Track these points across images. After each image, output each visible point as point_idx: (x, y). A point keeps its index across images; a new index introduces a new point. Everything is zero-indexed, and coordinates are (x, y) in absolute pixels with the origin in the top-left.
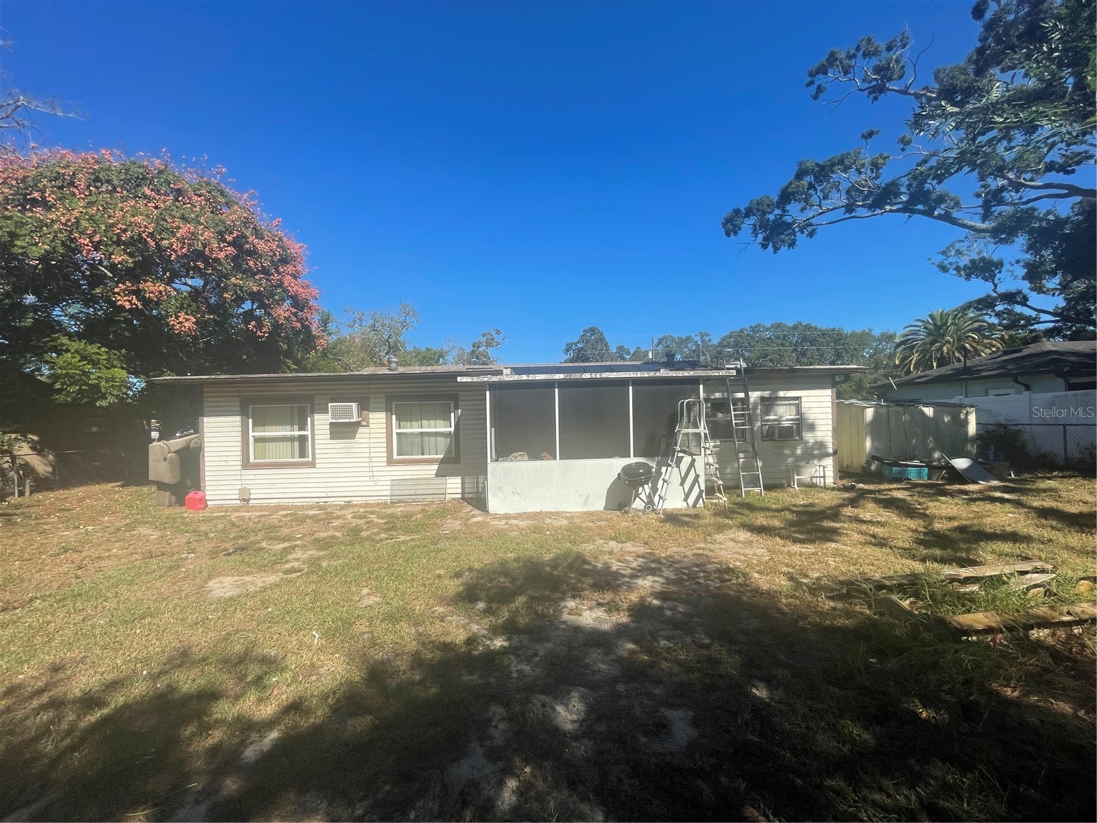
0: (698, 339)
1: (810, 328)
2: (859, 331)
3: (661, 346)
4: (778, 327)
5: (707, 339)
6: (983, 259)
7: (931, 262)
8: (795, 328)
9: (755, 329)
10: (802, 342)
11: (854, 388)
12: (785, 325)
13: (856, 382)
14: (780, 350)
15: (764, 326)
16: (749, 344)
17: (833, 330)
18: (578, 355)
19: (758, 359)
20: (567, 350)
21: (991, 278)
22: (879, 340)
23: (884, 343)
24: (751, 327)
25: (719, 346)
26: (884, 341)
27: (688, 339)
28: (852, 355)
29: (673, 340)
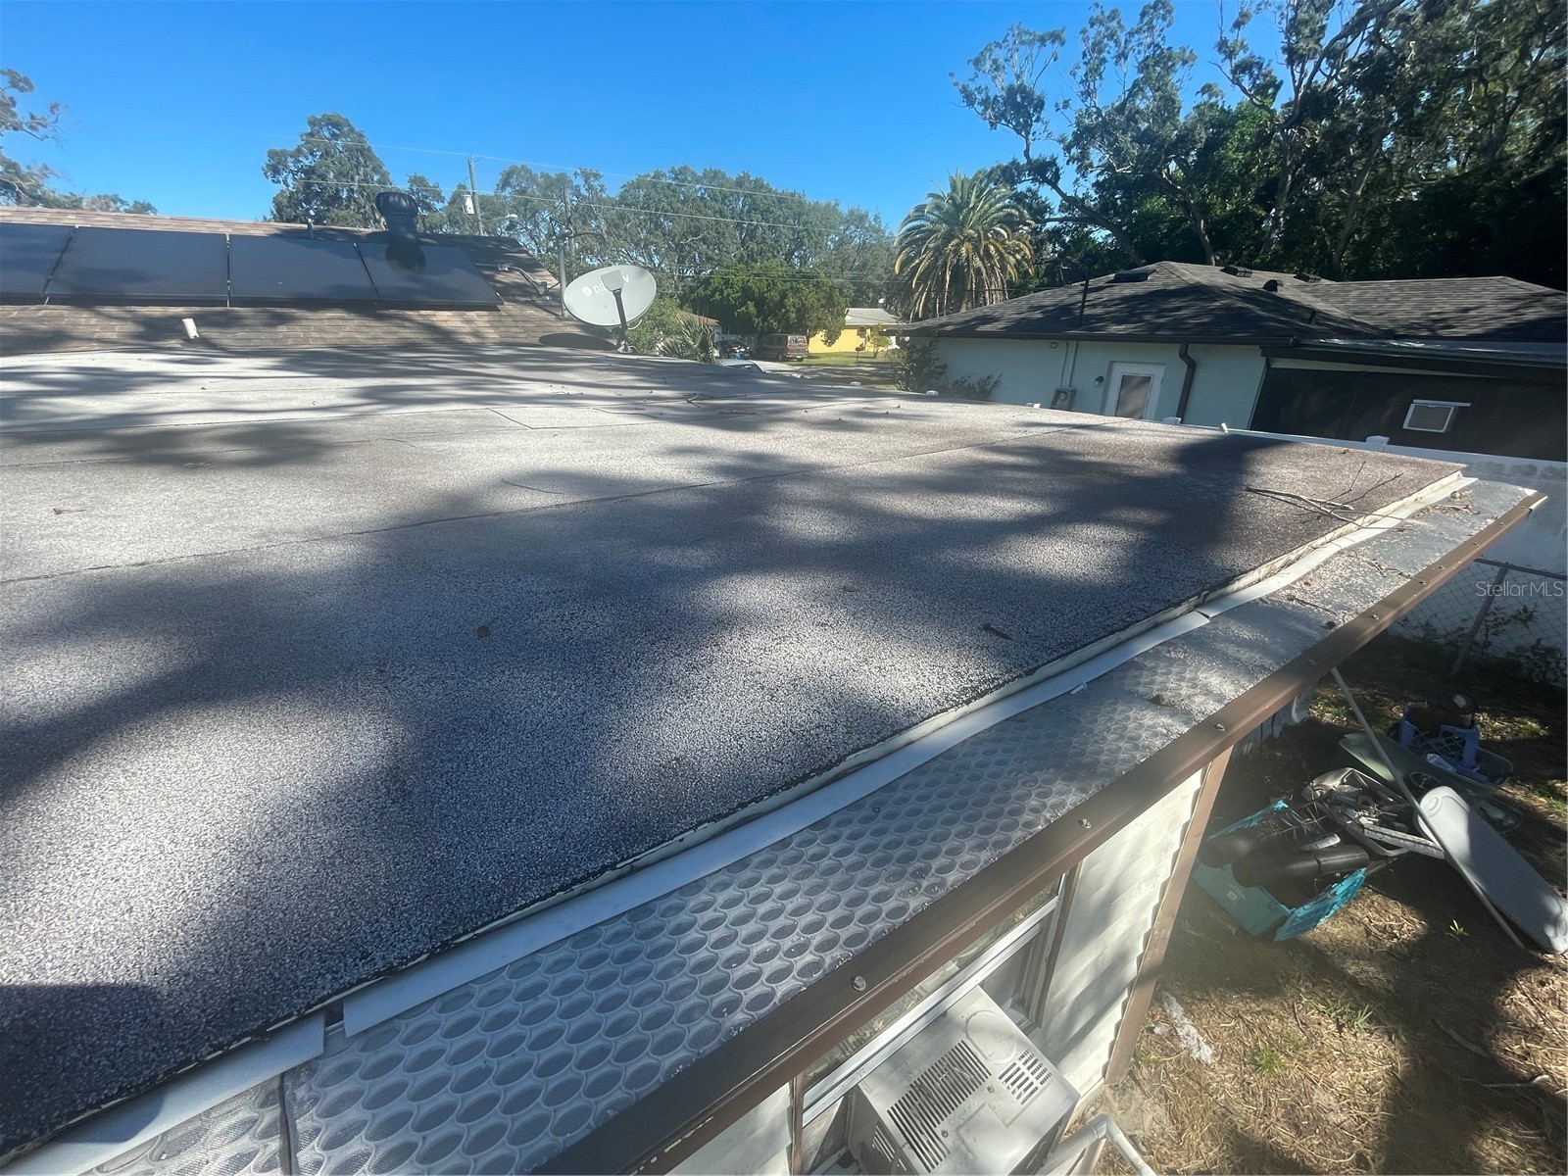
0: (579, 181)
1: (762, 187)
2: (823, 202)
3: (509, 189)
4: (714, 177)
5: (595, 184)
6: (1022, 89)
7: (955, 80)
8: (740, 183)
9: (680, 174)
10: (749, 212)
11: (824, 301)
12: (724, 177)
13: (826, 291)
14: (717, 222)
15: (693, 173)
16: (670, 204)
17: (793, 195)
18: (308, 186)
19: (684, 236)
20: (276, 171)
21: (1023, 128)
22: (847, 222)
23: (853, 227)
24: (673, 171)
25: (620, 204)
26: (852, 223)
27: (561, 181)
28: (816, 243)
29: (532, 179)
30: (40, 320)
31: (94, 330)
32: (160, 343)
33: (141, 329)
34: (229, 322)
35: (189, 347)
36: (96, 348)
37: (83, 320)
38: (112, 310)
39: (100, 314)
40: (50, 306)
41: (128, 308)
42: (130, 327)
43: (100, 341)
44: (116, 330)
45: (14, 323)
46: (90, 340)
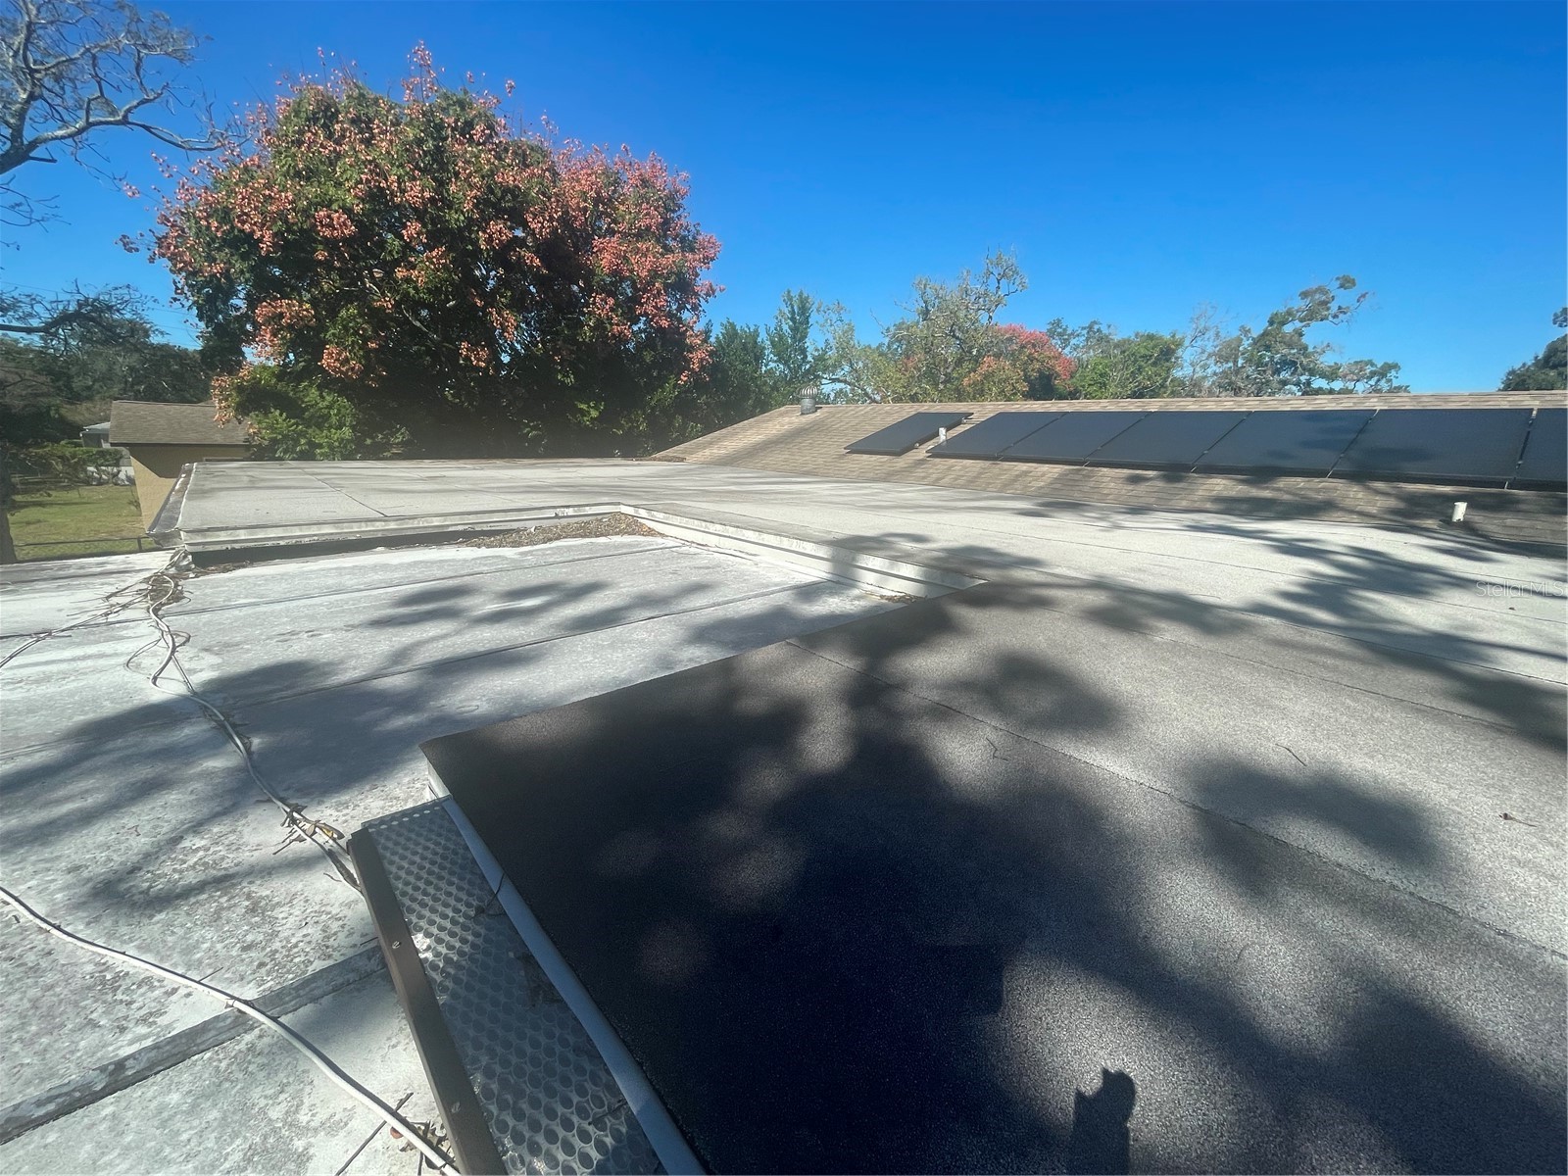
30: (1318, 491)
31: (1357, 503)
32: (1416, 522)
33: (1401, 505)
34: (1502, 505)
35: (1447, 529)
36: (1356, 521)
37: (1353, 494)
38: (1380, 485)
39: (1369, 488)
40: (1331, 480)
41: (1395, 484)
42: (1392, 503)
43: (1361, 514)
44: (1379, 504)
45: (1298, 492)
46: (1352, 512)
